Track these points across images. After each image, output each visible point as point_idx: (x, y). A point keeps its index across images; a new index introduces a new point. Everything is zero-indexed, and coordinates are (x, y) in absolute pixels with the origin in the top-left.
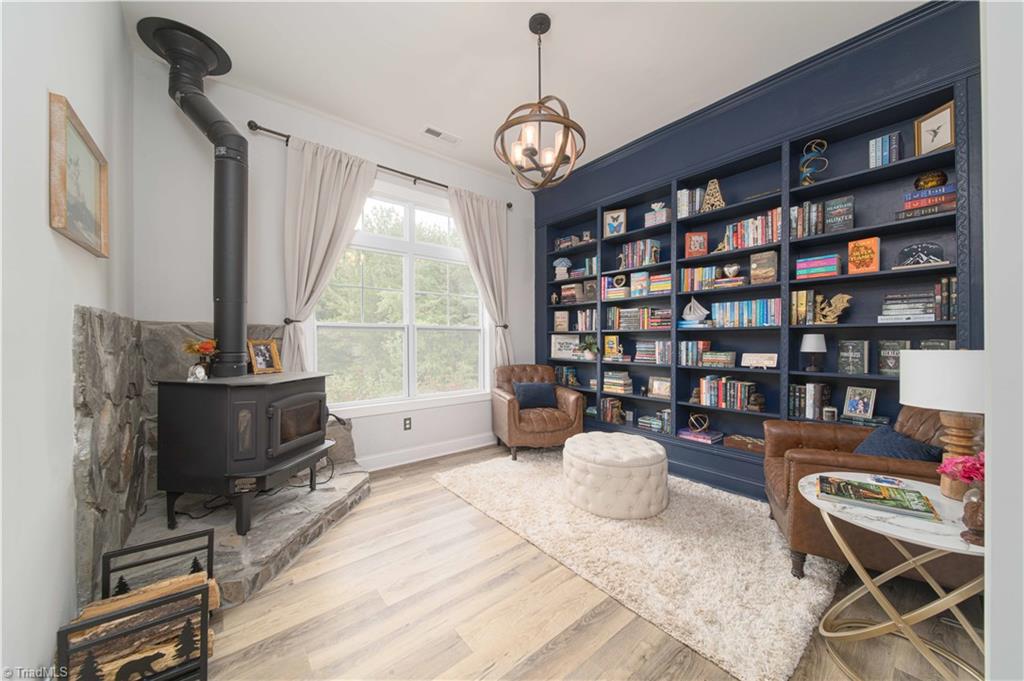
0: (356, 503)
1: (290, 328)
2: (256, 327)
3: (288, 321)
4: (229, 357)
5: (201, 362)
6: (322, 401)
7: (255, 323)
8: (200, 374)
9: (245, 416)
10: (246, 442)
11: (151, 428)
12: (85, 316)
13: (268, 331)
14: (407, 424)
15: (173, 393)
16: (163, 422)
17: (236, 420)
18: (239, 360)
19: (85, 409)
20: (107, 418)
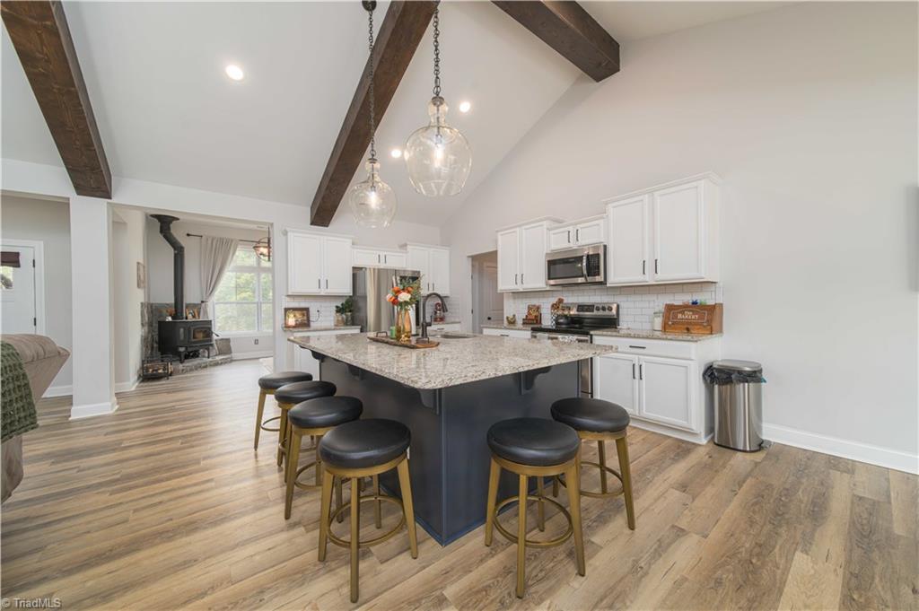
0: (221, 363)
1: (203, 305)
2: (190, 304)
3: (202, 302)
4: (179, 314)
5: (170, 315)
6: (210, 329)
7: (188, 302)
8: (170, 319)
9: (182, 330)
10: (182, 337)
11: (156, 338)
12: (142, 303)
13: (195, 305)
14: (256, 342)
15: (162, 324)
16: (160, 335)
17: (179, 331)
18: (182, 315)
19: (143, 325)
20: (146, 328)
